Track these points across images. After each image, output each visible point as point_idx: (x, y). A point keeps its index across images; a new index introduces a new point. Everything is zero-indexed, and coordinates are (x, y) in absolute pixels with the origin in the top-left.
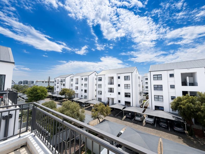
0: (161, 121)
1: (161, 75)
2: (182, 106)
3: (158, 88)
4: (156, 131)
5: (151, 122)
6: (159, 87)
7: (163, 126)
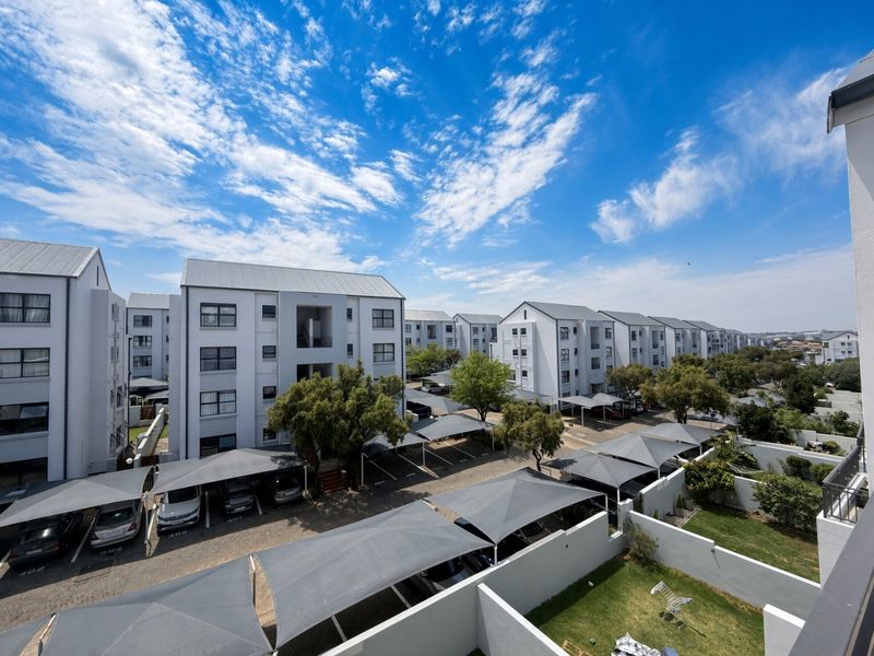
0: (231, 491)
1: (234, 306)
2: (303, 413)
3: (220, 359)
4: (216, 544)
5: (189, 515)
6: (222, 356)
7: (238, 510)
